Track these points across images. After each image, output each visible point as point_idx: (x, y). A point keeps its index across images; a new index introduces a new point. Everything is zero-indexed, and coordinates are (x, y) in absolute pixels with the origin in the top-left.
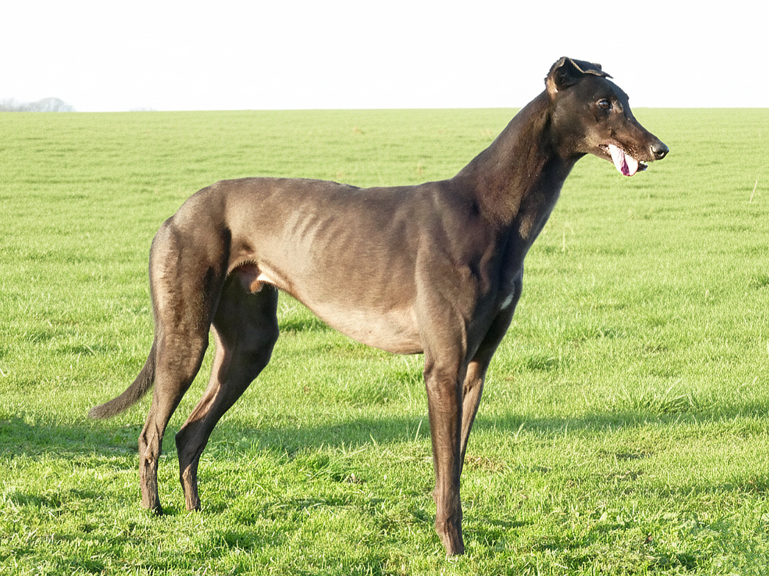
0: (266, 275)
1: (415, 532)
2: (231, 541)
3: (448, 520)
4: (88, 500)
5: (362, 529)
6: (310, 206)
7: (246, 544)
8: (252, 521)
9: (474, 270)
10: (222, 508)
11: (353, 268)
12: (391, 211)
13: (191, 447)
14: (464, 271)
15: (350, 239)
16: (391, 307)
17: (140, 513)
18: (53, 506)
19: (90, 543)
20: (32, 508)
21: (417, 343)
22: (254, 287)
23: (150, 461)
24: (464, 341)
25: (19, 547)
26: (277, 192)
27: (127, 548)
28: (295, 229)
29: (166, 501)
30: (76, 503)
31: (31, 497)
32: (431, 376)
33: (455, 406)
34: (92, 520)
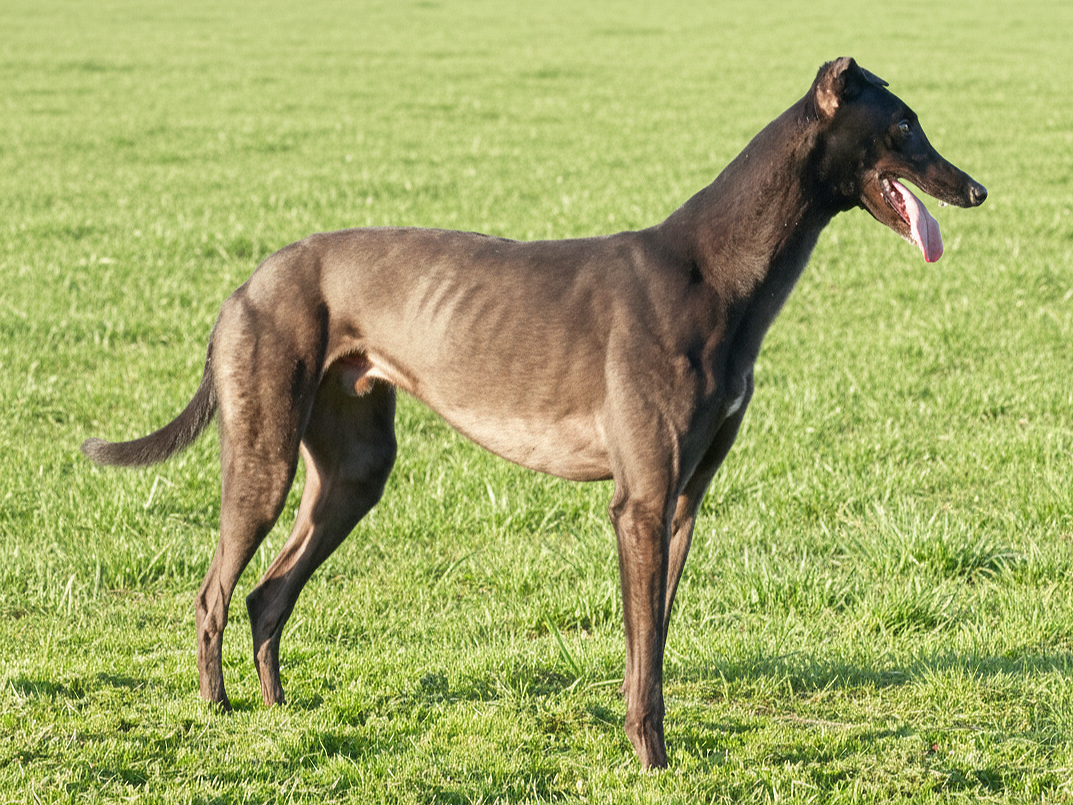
0: (379, 370)
1: (596, 737)
2: (333, 745)
3: (645, 720)
5: (519, 731)
6: (446, 268)
7: (352, 749)
8: (360, 719)
9: (695, 363)
10: (316, 702)
11: (510, 357)
12: (570, 274)
13: (271, 615)
14: (680, 363)
15: (506, 315)
16: (568, 412)
17: (198, 706)
18: (73, 697)
19: (128, 745)
20: (43, 698)
21: (604, 466)
22: (361, 387)
23: (211, 635)
24: (676, 463)
25: (26, 749)
26: (395, 250)
27: (181, 753)
28: (424, 301)
29: (236, 691)
30: (107, 692)
31: (41, 684)
32: (625, 512)
33: (659, 556)
34: (131, 716)
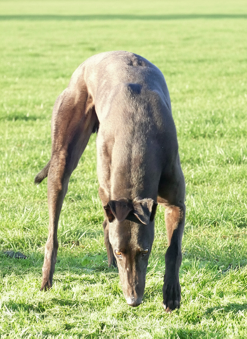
4: (66, 307)
20: (22, 313)
30: (57, 308)
34: (71, 321)
